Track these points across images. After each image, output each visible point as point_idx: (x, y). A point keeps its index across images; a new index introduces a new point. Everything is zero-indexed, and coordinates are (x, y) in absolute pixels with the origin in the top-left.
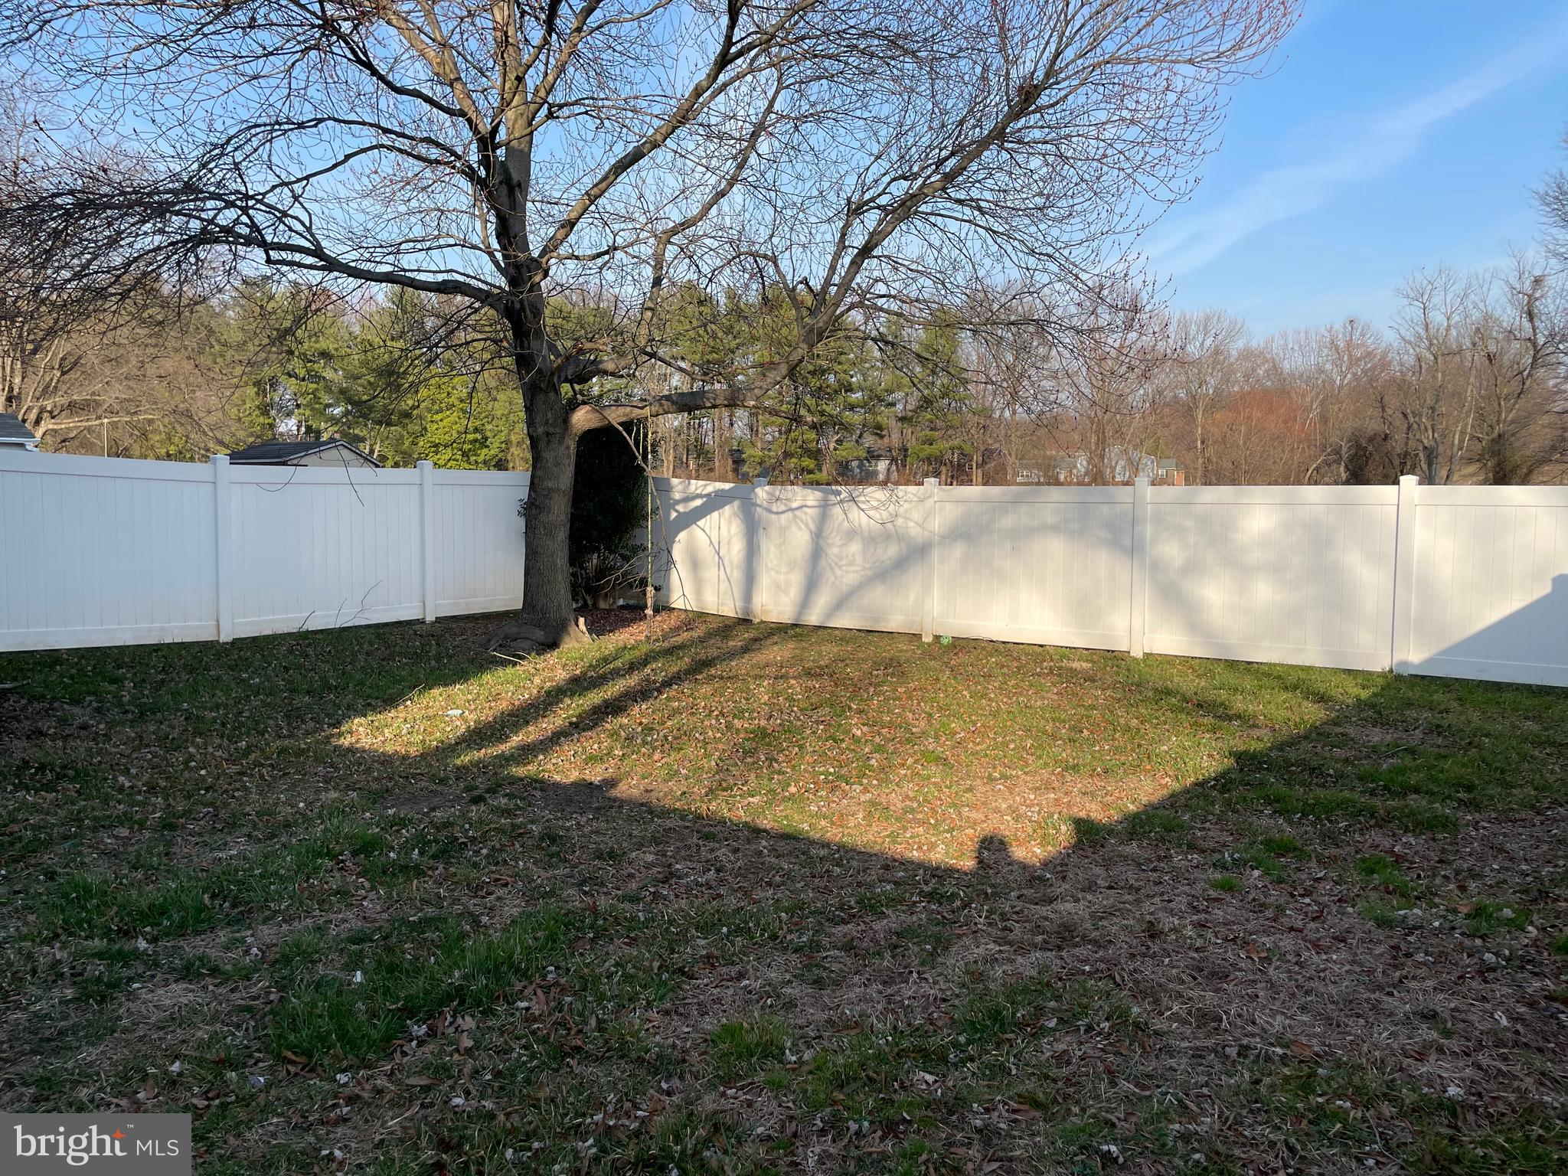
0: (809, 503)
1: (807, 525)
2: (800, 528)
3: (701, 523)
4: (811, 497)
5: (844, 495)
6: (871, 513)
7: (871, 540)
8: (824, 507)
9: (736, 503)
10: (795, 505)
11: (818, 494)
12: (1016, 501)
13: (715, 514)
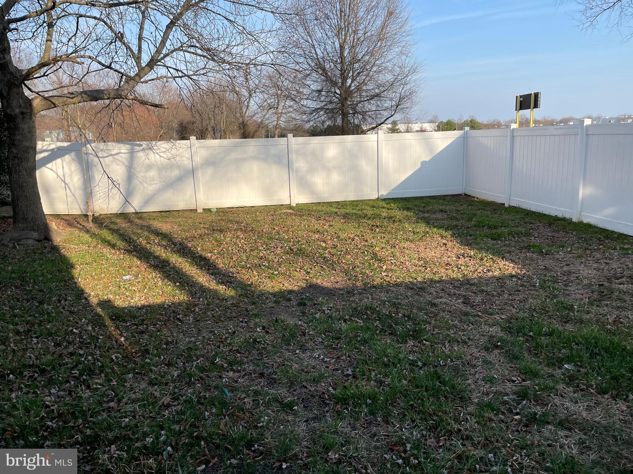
0: (123, 151)
1: (123, 163)
2: (118, 165)
3: (49, 165)
4: (124, 148)
5: (144, 146)
6: (161, 154)
7: (162, 168)
8: (132, 153)
9: (73, 154)
10: (114, 152)
11: (128, 146)
12: (236, 146)
13: (59, 161)
